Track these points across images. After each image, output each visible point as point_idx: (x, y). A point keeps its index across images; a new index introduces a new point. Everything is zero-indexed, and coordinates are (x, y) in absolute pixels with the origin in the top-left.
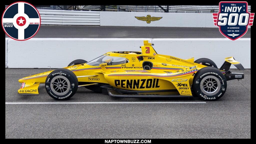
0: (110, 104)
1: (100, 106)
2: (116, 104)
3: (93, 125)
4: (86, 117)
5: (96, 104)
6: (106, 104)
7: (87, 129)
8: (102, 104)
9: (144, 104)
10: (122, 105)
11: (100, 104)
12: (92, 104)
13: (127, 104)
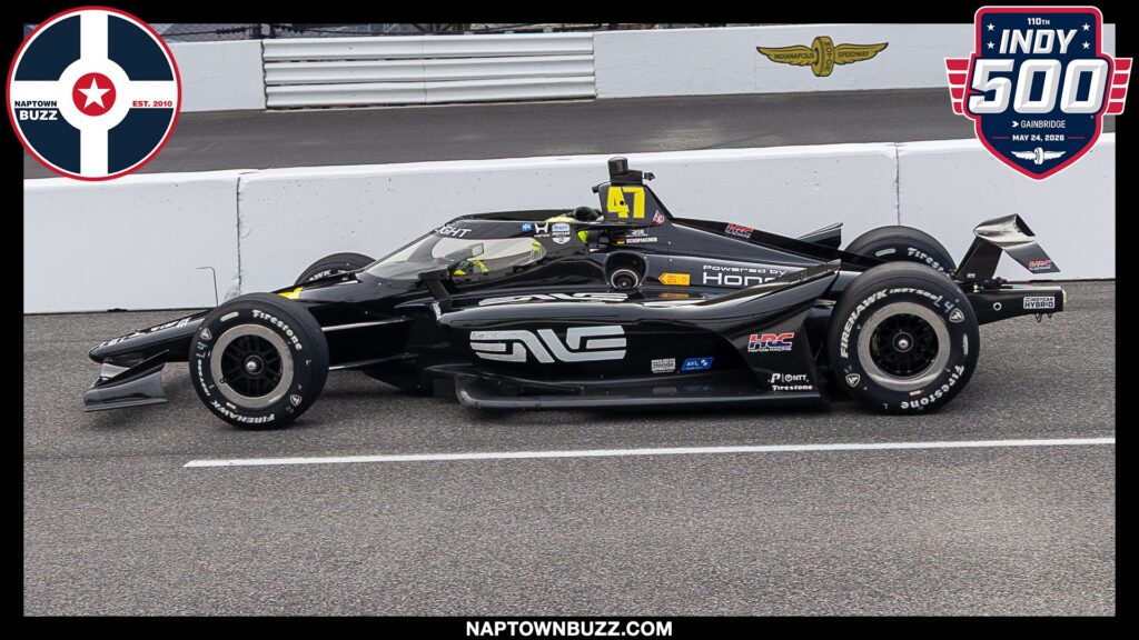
0: (769, 453)
1: (726, 463)
2: (797, 453)
3: (738, 553)
4: (685, 514)
5: (703, 454)
6: (753, 453)
7: (714, 572)
8: (729, 453)
9: (930, 450)
10: (827, 459)
11: (721, 454)
12: (687, 455)
13: (850, 451)
